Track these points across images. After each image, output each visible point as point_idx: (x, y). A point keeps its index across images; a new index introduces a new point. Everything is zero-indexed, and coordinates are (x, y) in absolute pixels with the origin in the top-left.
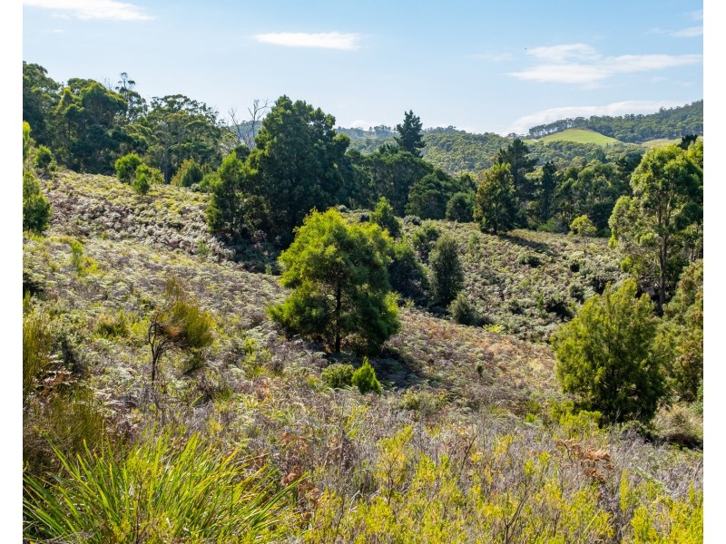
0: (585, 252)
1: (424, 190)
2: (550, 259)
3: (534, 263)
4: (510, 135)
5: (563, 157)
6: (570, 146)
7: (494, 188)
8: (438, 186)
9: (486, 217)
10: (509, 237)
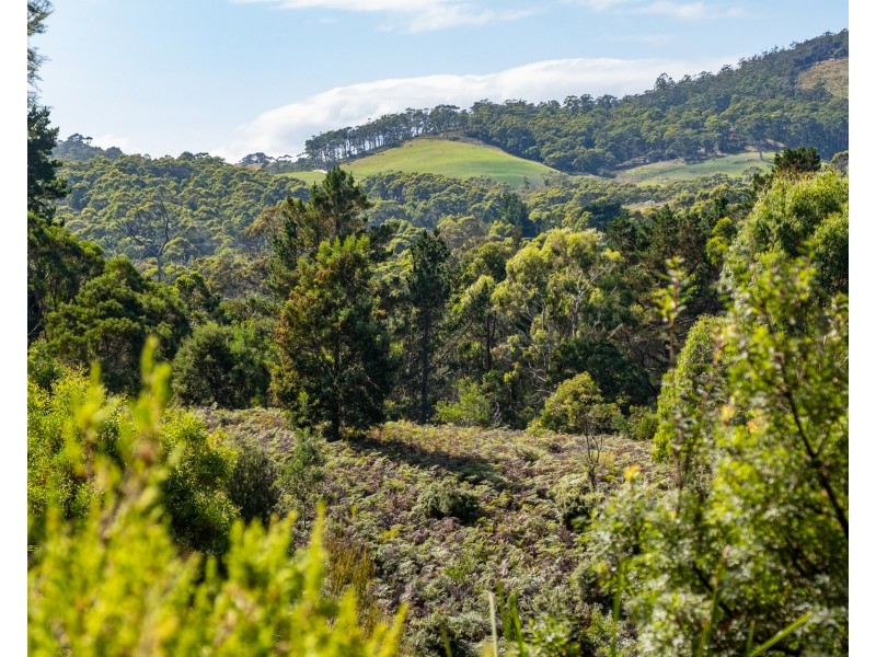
0: (592, 475)
1: (89, 321)
2: (503, 499)
3: (466, 513)
4: (249, 159)
5: (409, 218)
6: (425, 187)
7: (329, 308)
8: (132, 307)
9: (308, 389)
10: (374, 444)
